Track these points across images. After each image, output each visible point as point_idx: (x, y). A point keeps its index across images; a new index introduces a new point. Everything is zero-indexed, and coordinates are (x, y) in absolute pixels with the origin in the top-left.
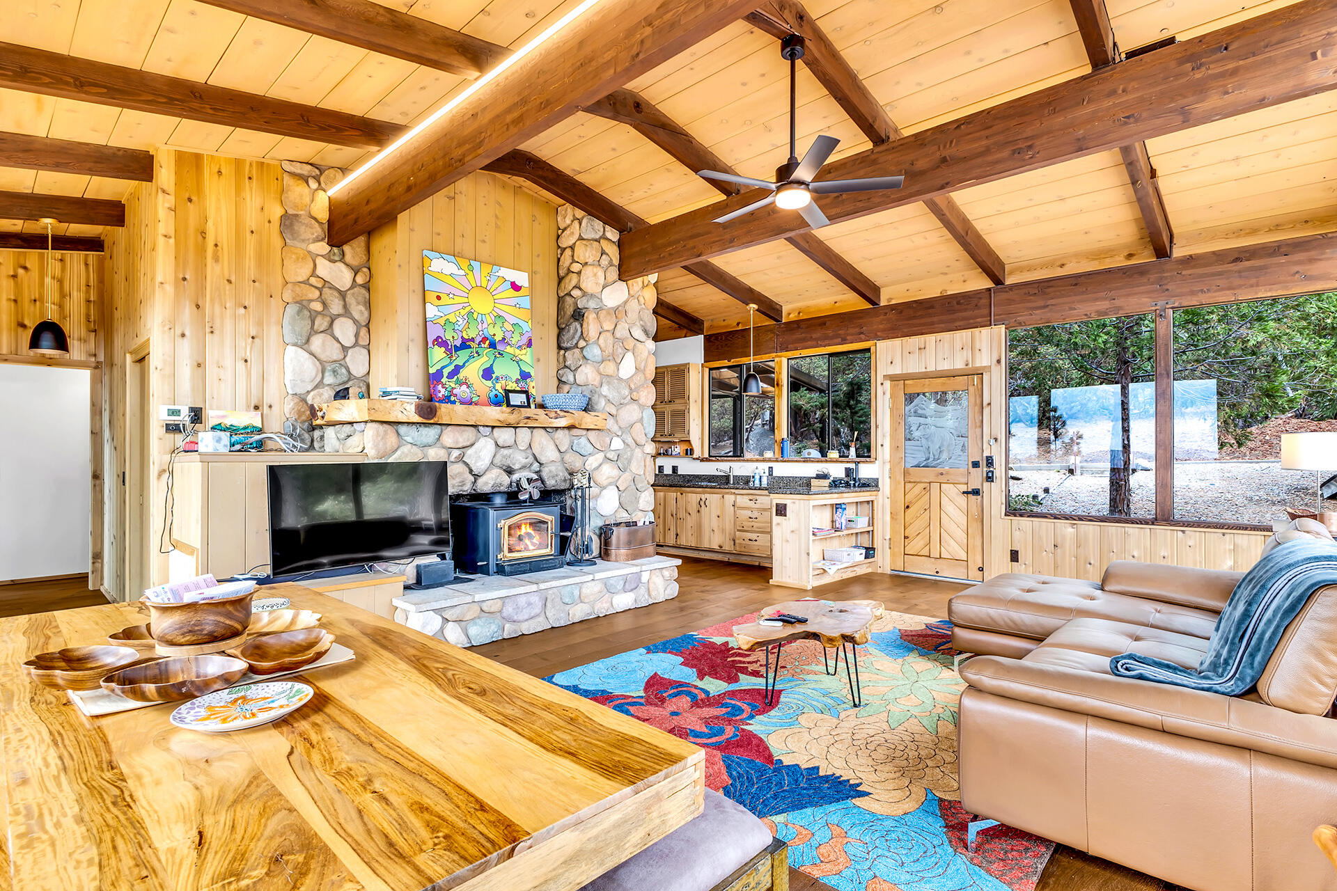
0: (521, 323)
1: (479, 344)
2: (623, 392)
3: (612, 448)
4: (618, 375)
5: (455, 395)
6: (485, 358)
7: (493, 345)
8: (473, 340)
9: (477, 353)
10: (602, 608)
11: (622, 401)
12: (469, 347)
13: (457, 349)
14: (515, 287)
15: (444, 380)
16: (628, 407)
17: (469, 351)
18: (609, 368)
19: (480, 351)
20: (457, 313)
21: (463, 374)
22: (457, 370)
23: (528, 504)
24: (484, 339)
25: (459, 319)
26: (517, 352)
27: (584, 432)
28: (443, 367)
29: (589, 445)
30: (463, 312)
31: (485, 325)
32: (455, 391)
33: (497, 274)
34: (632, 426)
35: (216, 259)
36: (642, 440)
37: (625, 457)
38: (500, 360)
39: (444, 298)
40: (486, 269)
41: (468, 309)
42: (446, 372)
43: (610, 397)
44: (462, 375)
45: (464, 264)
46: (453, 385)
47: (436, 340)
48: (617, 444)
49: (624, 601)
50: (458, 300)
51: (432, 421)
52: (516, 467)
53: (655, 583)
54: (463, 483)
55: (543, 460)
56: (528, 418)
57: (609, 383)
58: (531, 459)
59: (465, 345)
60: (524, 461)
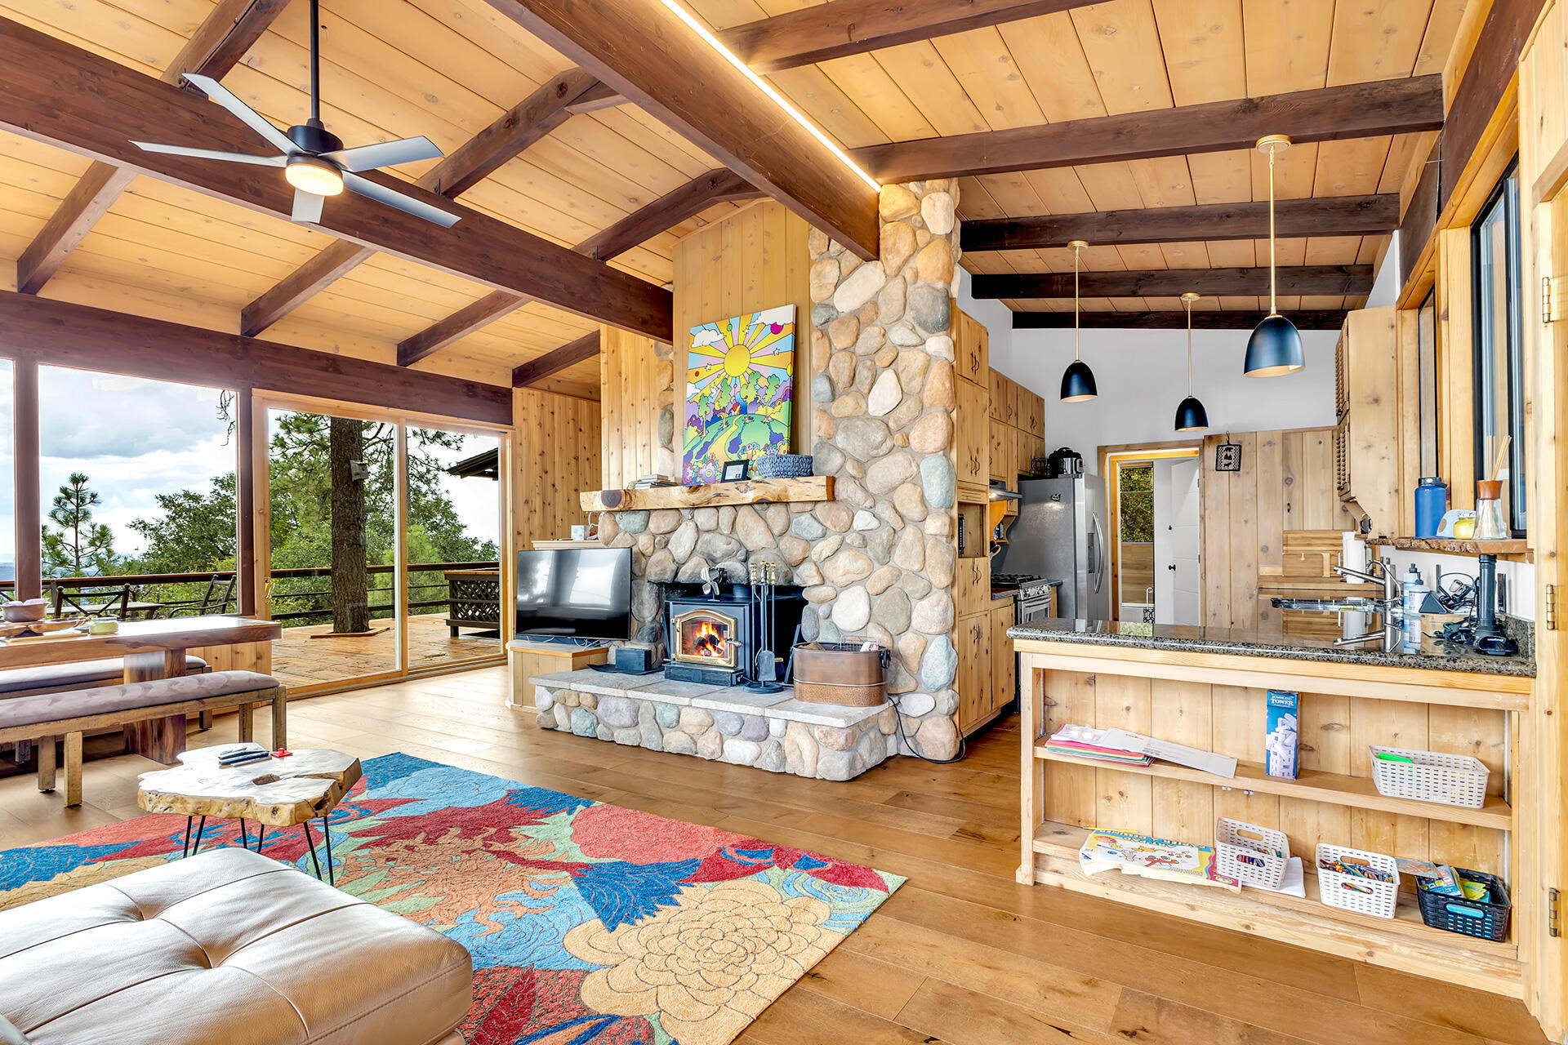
0: (778, 372)
1: (730, 412)
2: (872, 438)
3: (855, 526)
4: (867, 411)
5: (701, 476)
6: (734, 427)
7: (743, 411)
8: (723, 410)
9: (726, 423)
10: (707, 748)
11: (874, 452)
12: (720, 419)
13: (708, 424)
14: (776, 329)
15: (692, 462)
16: (885, 460)
17: (719, 423)
18: (846, 405)
19: (729, 420)
20: (712, 385)
21: (711, 450)
22: (707, 445)
23: (714, 600)
24: (734, 409)
25: (713, 390)
26: (770, 410)
27: (809, 507)
28: (693, 448)
29: (816, 524)
30: (718, 381)
31: (738, 389)
32: (701, 472)
33: (757, 322)
34: (893, 489)
35: (626, 392)
36: (913, 511)
37: (878, 541)
38: (750, 425)
39: (703, 373)
40: (746, 320)
41: (722, 377)
42: (695, 454)
43: (849, 449)
44: (708, 454)
45: (723, 325)
46: (700, 465)
47: (691, 420)
48: (863, 520)
49: (740, 751)
50: (715, 369)
51: (616, 509)
52: (718, 555)
53: (793, 742)
54: (664, 571)
55: (750, 546)
56: (719, 495)
57: (846, 429)
58: (734, 545)
59: (716, 418)
60: (725, 547)
